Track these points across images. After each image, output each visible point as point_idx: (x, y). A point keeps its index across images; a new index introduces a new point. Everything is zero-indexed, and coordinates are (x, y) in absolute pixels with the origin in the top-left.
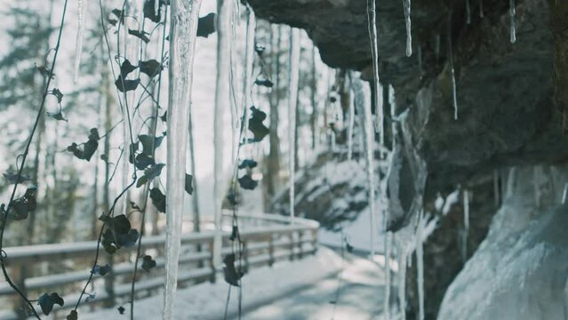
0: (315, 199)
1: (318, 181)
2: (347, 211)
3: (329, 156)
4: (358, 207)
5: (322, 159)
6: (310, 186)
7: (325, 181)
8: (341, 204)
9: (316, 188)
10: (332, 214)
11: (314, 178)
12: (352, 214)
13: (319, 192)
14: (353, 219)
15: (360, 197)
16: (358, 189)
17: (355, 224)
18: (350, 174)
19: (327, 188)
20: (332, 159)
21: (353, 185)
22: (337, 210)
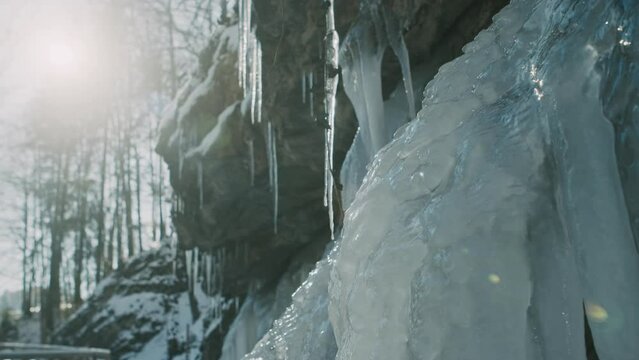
0: (101, 331)
1: (104, 313)
2: (132, 342)
3: (117, 288)
4: (144, 339)
5: (109, 292)
6: (97, 317)
7: (112, 312)
8: (127, 335)
9: (102, 319)
10: (118, 345)
11: (100, 310)
12: (138, 345)
13: (106, 323)
14: (139, 350)
15: (146, 328)
16: (144, 321)
17: (140, 355)
18: (136, 306)
19: (112, 319)
20: (118, 292)
21: (140, 316)
22: (123, 341)
